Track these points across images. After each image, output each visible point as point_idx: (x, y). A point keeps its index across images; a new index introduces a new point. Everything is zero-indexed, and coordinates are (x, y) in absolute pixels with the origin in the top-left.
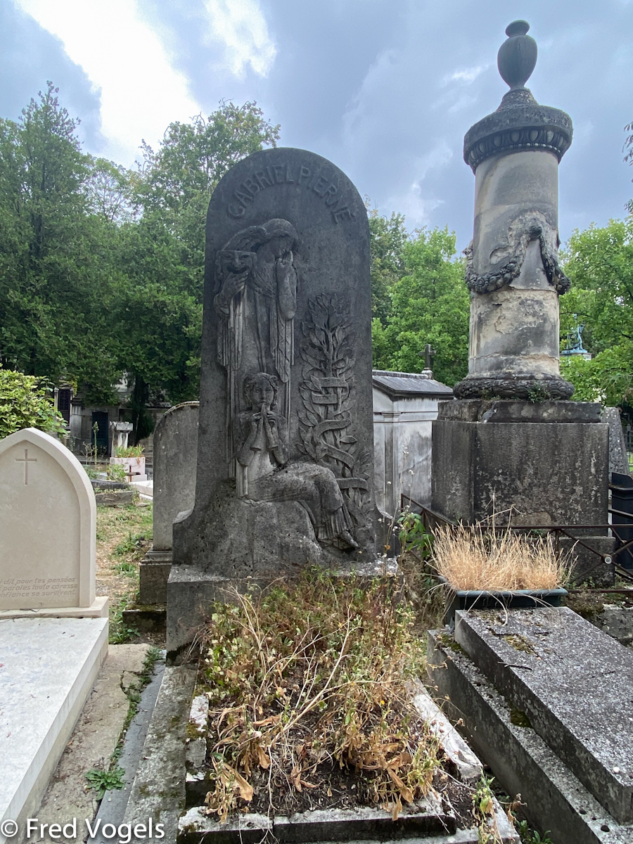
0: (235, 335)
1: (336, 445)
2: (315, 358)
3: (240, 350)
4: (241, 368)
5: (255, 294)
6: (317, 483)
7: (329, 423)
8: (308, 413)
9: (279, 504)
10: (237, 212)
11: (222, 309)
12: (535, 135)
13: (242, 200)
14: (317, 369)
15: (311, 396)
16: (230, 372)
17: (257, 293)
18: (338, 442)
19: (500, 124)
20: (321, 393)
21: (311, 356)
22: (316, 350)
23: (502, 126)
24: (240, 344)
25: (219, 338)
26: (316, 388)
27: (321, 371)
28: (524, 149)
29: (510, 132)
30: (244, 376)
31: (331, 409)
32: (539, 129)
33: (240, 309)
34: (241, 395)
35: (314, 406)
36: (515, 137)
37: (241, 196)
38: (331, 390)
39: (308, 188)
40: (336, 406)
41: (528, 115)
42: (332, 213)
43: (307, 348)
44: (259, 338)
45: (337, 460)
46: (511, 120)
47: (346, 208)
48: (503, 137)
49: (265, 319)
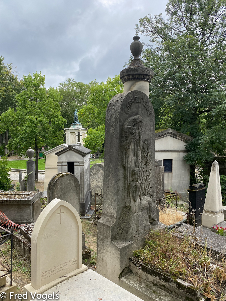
0: (129, 155)
1: (149, 189)
2: (145, 161)
3: (131, 160)
4: (131, 167)
5: (134, 141)
6: (149, 203)
7: (148, 182)
8: (143, 179)
9: (142, 212)
10: (127, 112)
11: (127, 147)
12: (147, 77)
13: (128, 108)
14: (145, 164)
15: (143, 173)
16: (127, 168)
17: (135, 141)
18: (149, 188)
19: (139, 71)
20: (145, 172)
21: (144, 160)
22: (145, 158)
23: (139, 72)
24: (131, 158)
25: (124, 156)
26: (145, 171)
27: (145, 165)
28: (144, 80)
29: (141, 75)
30: (132, 170)
31: (148, 177)
32: (149, 75)
33: (131, 147)
34: (131, 176)
35: (144, 177)
36: (142, 77)
37: (128, 106)
38: (148, 171)
39: (143, 104)
40: (149, 176)
41: (146, 71)
42: (148, 113)
43: (143, 158)
44: (135, 156)
45: (149, 193)
46: (142, 71)
47: (150, 112)
48: (139, 75)
49: (136, 149)
